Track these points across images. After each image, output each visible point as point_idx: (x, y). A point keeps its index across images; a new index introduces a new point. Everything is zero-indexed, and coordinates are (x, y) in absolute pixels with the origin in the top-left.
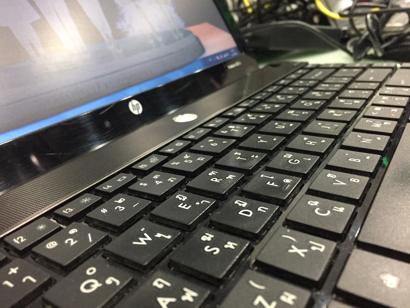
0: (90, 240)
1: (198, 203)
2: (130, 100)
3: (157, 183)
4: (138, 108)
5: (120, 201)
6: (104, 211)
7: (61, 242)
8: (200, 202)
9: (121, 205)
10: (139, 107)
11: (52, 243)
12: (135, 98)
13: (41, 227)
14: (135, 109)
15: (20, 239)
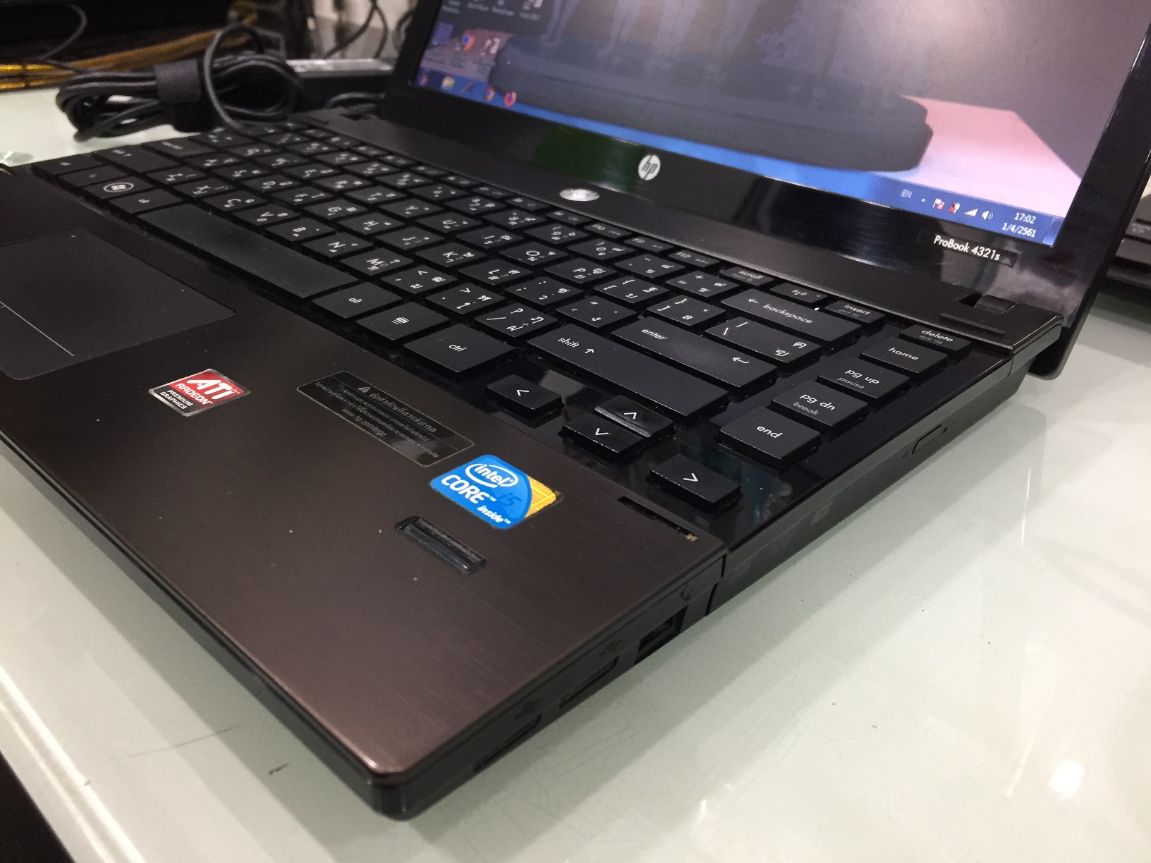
2: (652, 151)
10: (654, 170)
12: (662, 155)
14: (646, 170)
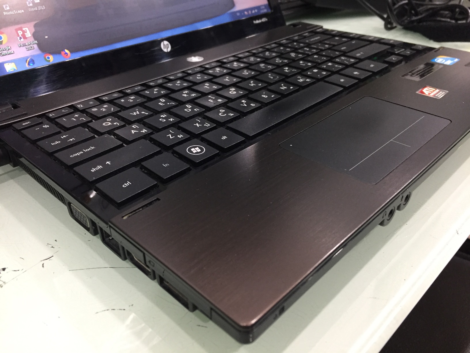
0: (112, 110)
1: (168, 104)
3: (155, 92)
4: (168, 47)
5: (132, 98)
6: (123, 101)
7: (99, 109)
8: (170, 103)
9: (132, 99)
11: (95, 109)
13: (91, 103)
14: (166, 48)
15: (81, 106)
